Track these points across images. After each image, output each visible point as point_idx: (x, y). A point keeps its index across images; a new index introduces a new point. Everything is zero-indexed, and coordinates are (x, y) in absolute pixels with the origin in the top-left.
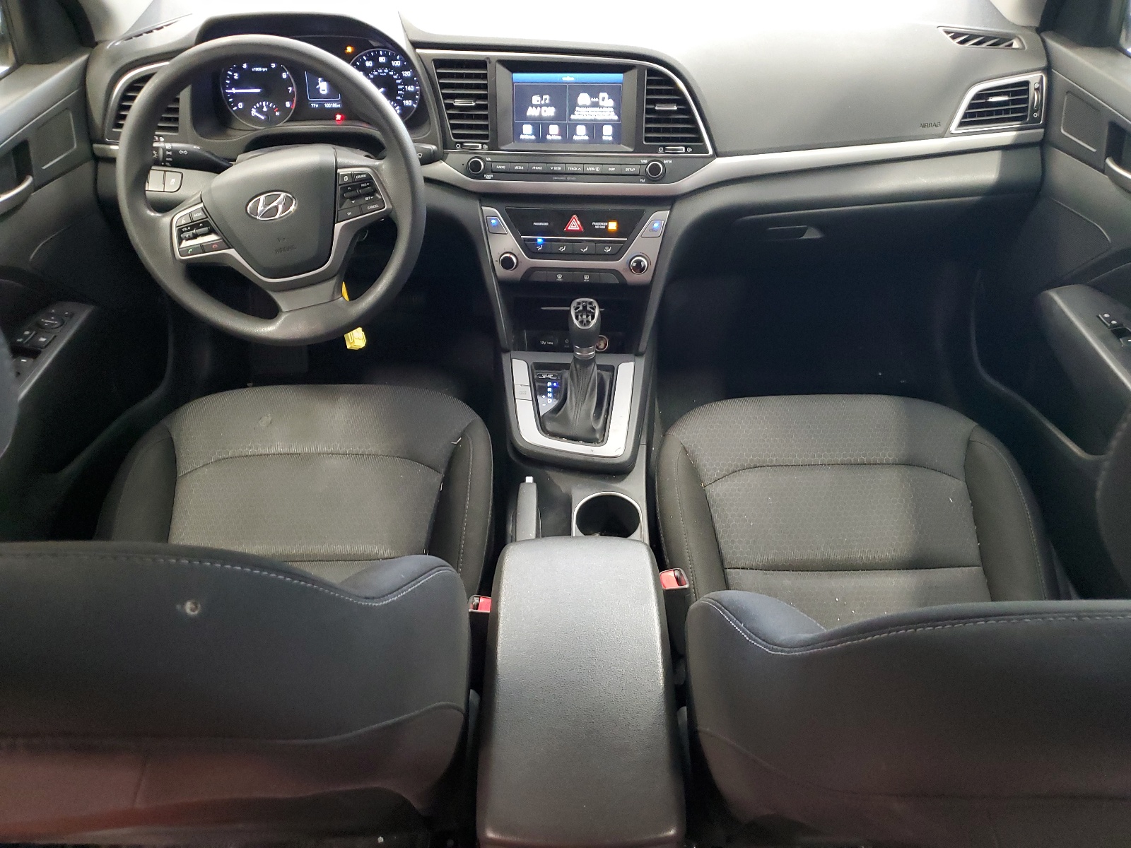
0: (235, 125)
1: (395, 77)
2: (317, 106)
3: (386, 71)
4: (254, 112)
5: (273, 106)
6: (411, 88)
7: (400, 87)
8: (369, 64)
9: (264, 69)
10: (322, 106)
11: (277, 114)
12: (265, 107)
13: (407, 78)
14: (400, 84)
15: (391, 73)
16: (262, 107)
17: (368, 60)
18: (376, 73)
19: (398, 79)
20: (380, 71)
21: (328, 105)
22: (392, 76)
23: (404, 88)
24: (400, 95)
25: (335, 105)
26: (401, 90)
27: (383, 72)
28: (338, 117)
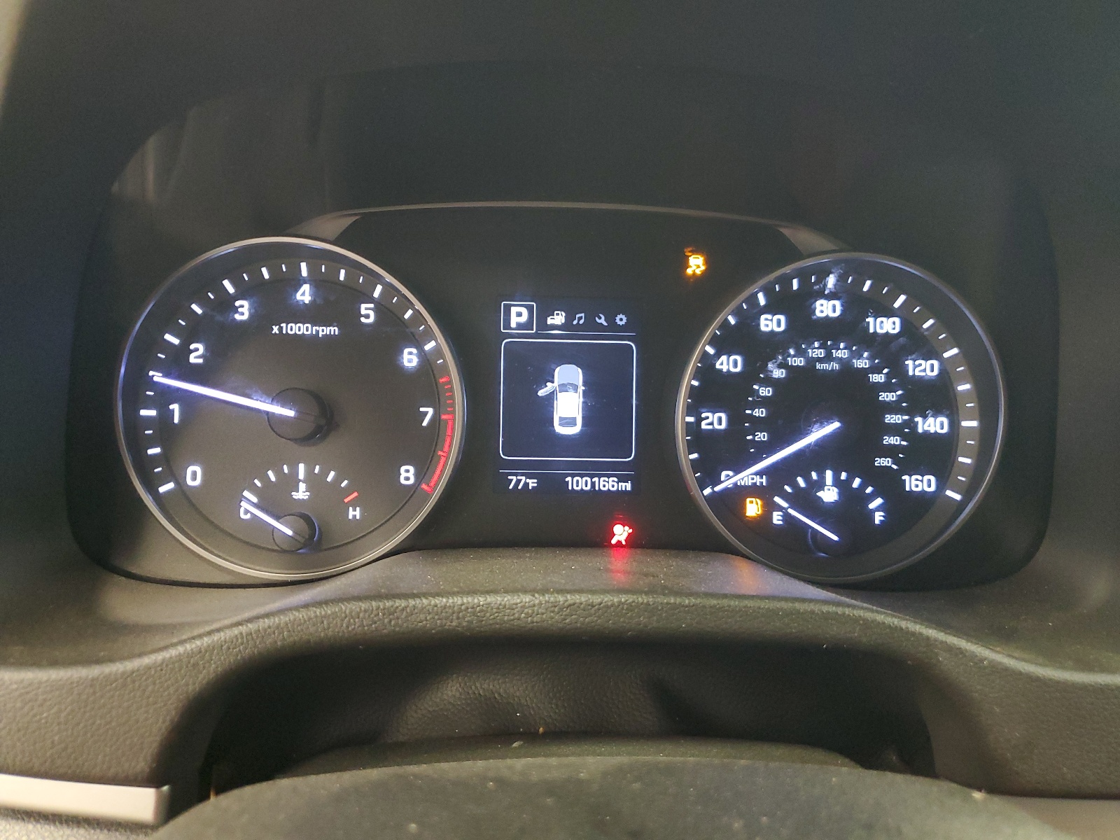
0: (154, 562)
1: (877, 378)
2: (532, 483)
3: (842, 353)
4: (248, 507)
5: (338, 480)
6: (934, 425)
7: (893, 419)
8: (771, 323)
9: (324, 331)
10: (553, 486)
11: (354, 513)
12: (302, 486)
13: (919, 382)
14: (893, 408)
15: (862, 363)
16: (291, 482)
17: (771, 309)
18: (799, 362)
19: (887, 387)
20: (817, 352)
21: (579, 484)
22: (864, 373)
23: (912, 425)
24: (891, 451)
25: (609, 484)
26: (895, 430)
27: (829, 358)
28: (621, 533)
